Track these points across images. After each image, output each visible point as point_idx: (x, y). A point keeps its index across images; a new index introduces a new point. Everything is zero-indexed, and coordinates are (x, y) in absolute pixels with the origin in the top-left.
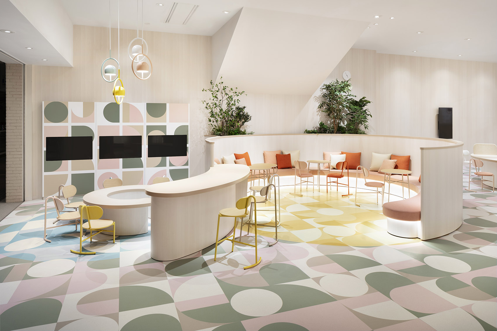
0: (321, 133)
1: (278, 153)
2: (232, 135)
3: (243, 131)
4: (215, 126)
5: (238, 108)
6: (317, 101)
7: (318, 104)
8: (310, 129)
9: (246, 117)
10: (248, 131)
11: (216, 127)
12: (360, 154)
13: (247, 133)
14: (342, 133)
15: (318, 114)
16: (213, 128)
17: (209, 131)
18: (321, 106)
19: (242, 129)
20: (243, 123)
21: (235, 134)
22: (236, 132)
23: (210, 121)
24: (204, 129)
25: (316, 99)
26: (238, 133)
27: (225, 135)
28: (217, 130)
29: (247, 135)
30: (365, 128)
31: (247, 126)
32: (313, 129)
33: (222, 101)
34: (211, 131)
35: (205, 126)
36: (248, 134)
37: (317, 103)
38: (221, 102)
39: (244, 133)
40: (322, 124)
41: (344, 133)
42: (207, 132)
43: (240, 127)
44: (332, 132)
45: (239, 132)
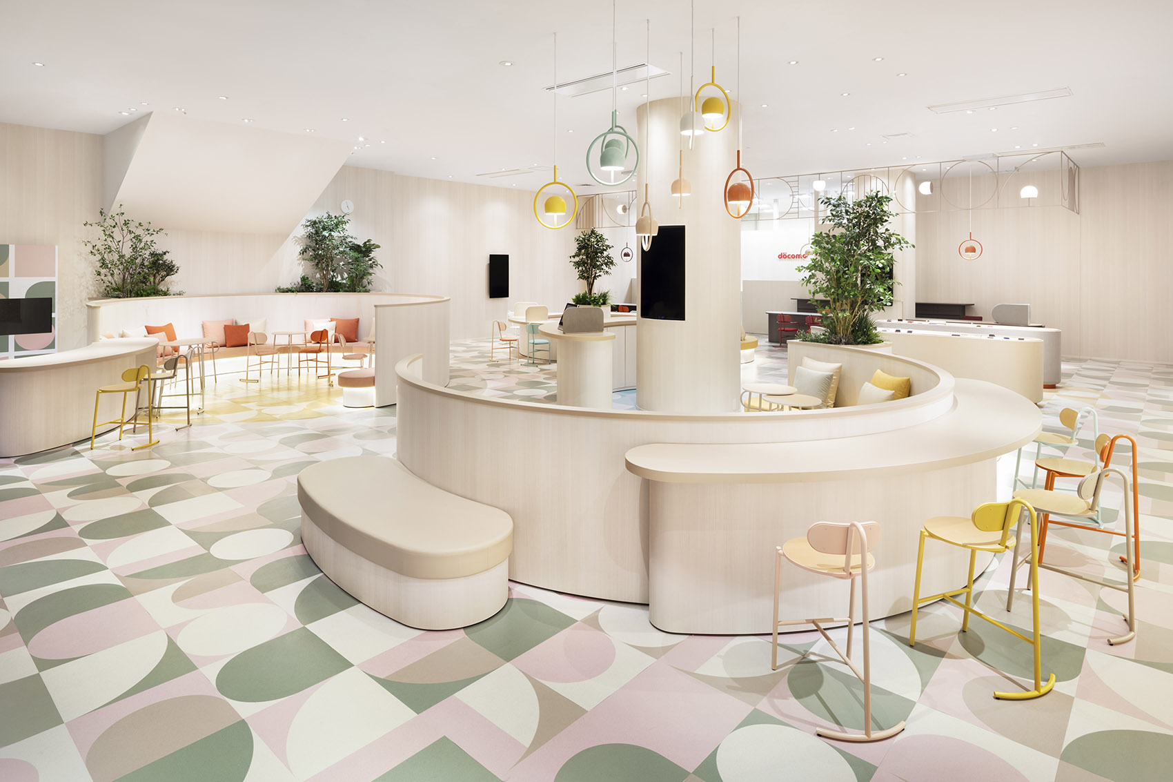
0: (303, 291)
1: (228, 323)
2: (142, 296)
3: (163, 290)
4: (109, 282)
5: (152, 254)
6: (299, 244)
7: (299, 248)
8: (286, 285)
9: (169, 267)
10: (173, 289)
11: (111, 284)
12: (358, 320)
13: (172, 293)
14: (335, 291)
15: (299, 264)
16: (105, 285)
17: (99, 290)
18: (304, 251)
19: (162, 287)
20: (163, 279)
21: (148, 295)
22: (149, 292)
23: (99, 274)
24: (87, 288)
25: (296, 241)
26: (154, 293)
27: (127, 297)
28: (114, 290)
29: (172, 296)
30: (369, 283)
31: (173, 283)
32: (290, 287)
33: (121, 242)
34: (102, 290)
35: (91, 283)
36: (174, 295)
37: (298, 246)
38: (121, 244)
39: (165, 294)
40: (304, 279)
41: (338, 291)
42: (93, 292)
43: (158, 284)
44: (320, 290)
45: (156, 292)
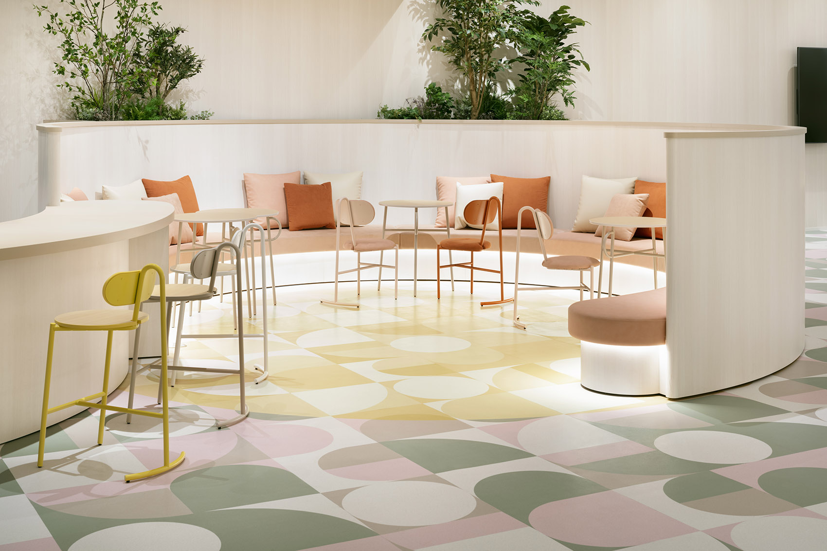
0: (431, 117)
1: (292, 181)
2: (136, 119)
3: (174, 107)
4: (80, 89)
5: (156, 33)
6: (421, 17)
7: (421, 27)
8: (397, 104)
9: (184, 61)
10: (192, 107)
11: (83, 93)
12: (547, 181)
13: (189, 115)
14: (495, 118)
15: (422, 60)
16: (73, 95)
17: (61, 106)
18: (431, 33)
19: (171, 103)
20: (173, 84)
21: (147, 117)
22: (149, 109)
23: (62, 71)
24: (43, 101)
25: (415, 10)
26: (158, 114)
27: (111, 119)
28: (88, 104)
29: (189, 121)
30: (566, 100)
31: (190, 94)
32: (405, 106)
33: (101, 6)
34: (67, 105)
35: (48, 90)
36: (192, 118)
37: (420, 22)
38: (99, 9)
39: (177, 116)
40: (433, 91)
41: (503, 117)
42: (52, 110)
43: (165, 96)
44: (466, 115)
45: (159, 112)
